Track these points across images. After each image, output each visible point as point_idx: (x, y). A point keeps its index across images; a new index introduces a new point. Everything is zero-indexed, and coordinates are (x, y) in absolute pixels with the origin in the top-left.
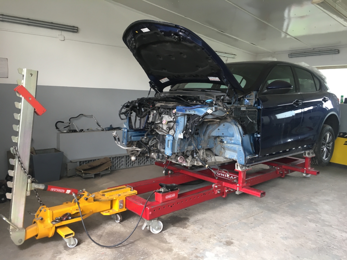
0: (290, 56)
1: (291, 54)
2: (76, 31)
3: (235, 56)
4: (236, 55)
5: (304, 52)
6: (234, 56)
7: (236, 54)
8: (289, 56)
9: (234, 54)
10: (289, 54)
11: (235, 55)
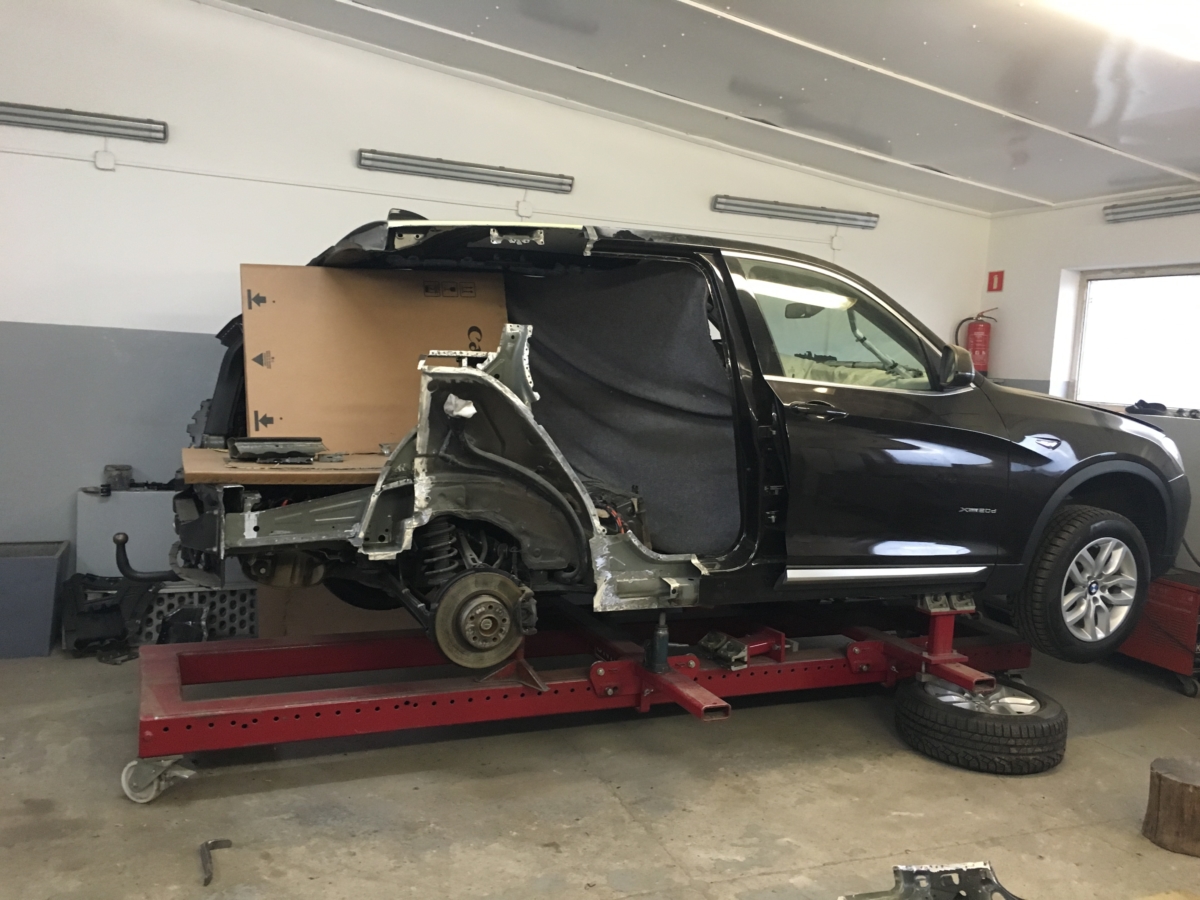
0: (1111, 217)
1: (1114, 207)
2: (161, 135)
3: (874, 219)
4: (877, 216)
5: (1162, 197)
6: (866, 221)
7: (873, 212)
8: (1107, 215)
9: (865, 211)
10: (1106, 208)
11: (869, 215)
